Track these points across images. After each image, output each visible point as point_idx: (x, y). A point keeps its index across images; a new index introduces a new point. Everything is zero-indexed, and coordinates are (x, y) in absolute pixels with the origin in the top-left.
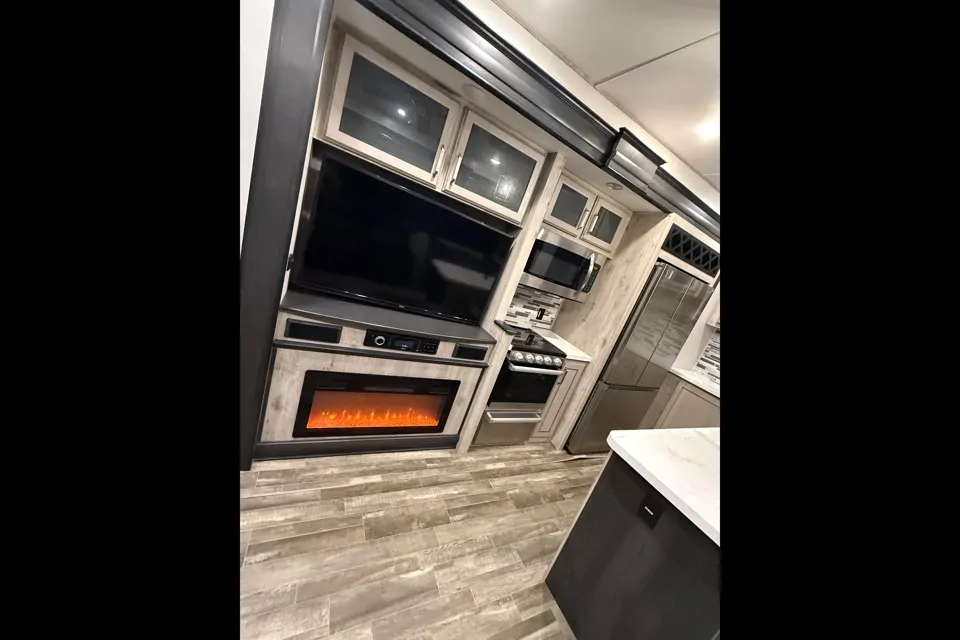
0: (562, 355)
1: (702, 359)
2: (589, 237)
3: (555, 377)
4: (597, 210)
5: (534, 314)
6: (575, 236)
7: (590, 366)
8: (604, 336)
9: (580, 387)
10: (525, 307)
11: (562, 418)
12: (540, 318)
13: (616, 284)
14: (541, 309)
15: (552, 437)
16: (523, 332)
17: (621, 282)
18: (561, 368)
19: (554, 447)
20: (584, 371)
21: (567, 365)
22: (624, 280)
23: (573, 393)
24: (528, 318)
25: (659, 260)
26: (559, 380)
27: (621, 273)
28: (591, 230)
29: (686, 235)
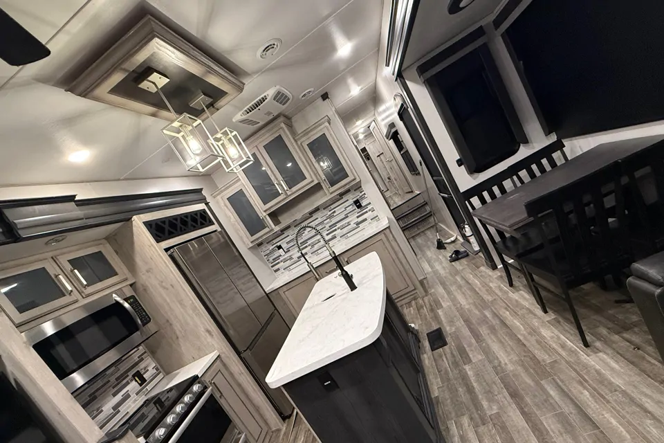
0: (195, 379)
1: (272, 267)
2: (90, 290)
3: (211, 397)
4: (69, 267)
5: (133, 386)
6: (76, 301)
7: (222, 356)
8: (203, 329)
9: (237, 376)
10: (114, 395)
11: (257, 409)
12: (143, 381)
13: (163, 292)
14: (134, 376)
15: (270, 428)
16: (144, 410)
17: (164, 288)
18: (205, 388)
19: (279, 430)
20: (224, 365)
21: (207, 379)
22: (164, 284)
23: (239, 385)
24: (133, 396)
25: (167, 250)
26: (217, 395)
27: (155, 283)
28: (85, 283)
29: (163, 221)
